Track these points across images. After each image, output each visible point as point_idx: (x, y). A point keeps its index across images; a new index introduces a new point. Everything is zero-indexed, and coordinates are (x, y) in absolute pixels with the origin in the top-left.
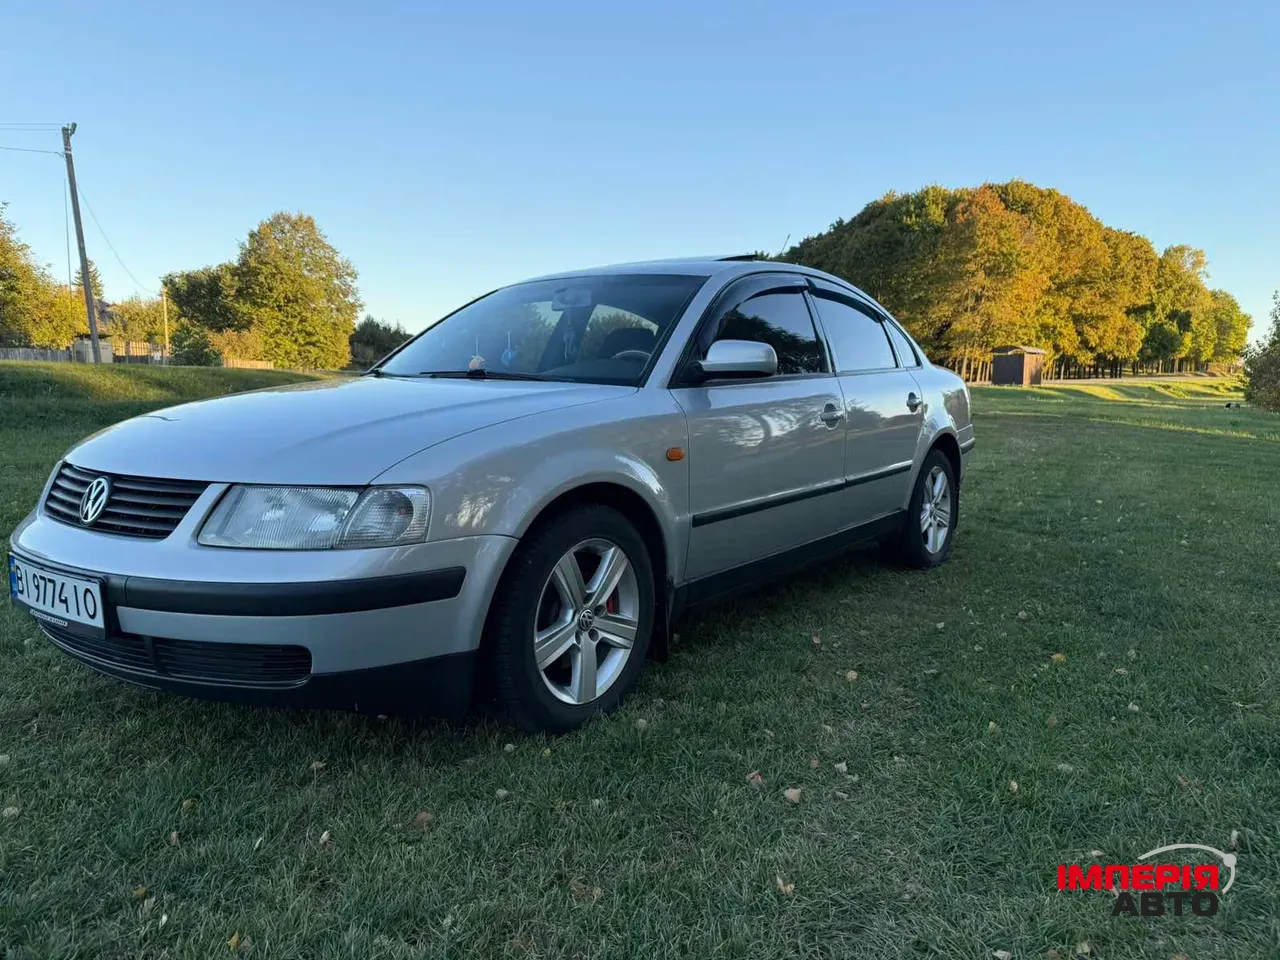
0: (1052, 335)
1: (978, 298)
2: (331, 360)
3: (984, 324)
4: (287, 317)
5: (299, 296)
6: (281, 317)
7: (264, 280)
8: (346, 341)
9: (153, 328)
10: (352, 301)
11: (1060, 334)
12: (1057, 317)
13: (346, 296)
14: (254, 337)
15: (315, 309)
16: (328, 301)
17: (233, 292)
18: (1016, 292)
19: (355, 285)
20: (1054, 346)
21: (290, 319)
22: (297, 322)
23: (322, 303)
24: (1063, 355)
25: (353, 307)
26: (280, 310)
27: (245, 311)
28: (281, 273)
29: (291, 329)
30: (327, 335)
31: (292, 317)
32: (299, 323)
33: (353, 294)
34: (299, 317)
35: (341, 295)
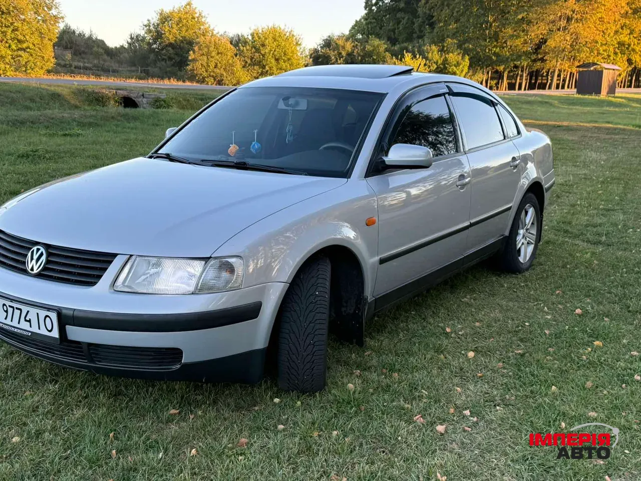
0: (627, 52)
1: (569, 19)
2: (38, 63)
3: (573, 42)
8: (51, 48)
10: (55, 13)
11: (633, 50)
12: (631, 36)
13: (50, 9)
15: (24, 20)
16: (36, 13)
18: (599, 15)
20: (627, 60)
21: (5, 29)
22: (9, 31)
23: (30, 15)
24: (635, 68)
25: (56, 18)
29: (5, 36)
30: (35, 43)
31: (5, 26)
32: (12, 31)
33: (57, 8)
34: (12, 27)
35: (46, 9)
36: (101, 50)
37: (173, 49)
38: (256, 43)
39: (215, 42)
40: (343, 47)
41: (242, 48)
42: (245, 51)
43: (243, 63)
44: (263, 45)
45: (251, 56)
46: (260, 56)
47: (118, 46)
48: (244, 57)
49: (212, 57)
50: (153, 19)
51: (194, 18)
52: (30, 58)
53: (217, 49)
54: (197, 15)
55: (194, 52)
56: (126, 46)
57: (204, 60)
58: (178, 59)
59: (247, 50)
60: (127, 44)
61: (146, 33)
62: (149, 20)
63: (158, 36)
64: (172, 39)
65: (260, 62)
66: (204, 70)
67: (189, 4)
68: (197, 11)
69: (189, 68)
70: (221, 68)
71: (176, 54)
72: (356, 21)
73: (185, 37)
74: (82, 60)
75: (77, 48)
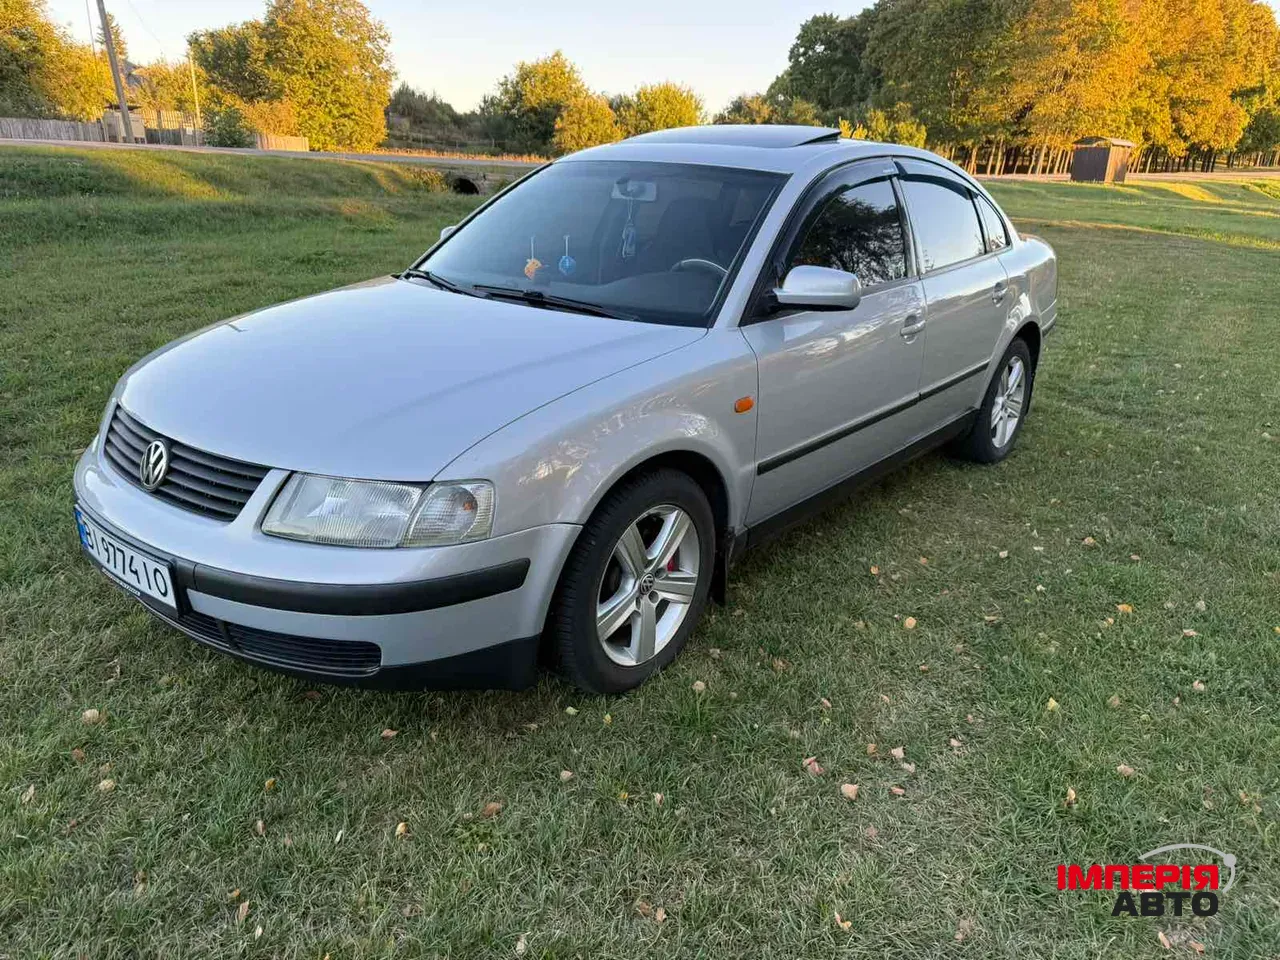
0: (1143, 122)
1: (1067, 76)
2: (366, 134)
3: (1070, 108)
4: (320, 85)
5: (331, 61)
6: (314, 86)
7: (293, 44)
8: (381, 115)
9: (182, 94)
10: (386, 68)
11: (1153, 119)
12: (1152, 100)
13: (380, 62)
14: (286, 109)
15: (348, 77)
16: (362, 67)
17: (262, 56)
18: (1110, 70)
19: (388, 50)
20: (1143, 134)
21: (323, 89)
22: (330, 92)
23: (355, 70)
24: (1153, 145)
25: (388, 75)
26: (312, 78)
27: (276, 78)
28: (311, 35)
29: (324, 99)
30: (362, 107)
31: (325, 86)
32: (332, 92)
33: (387, 60)
34: (332, 86)
35: (374, 61)
36: (447, 118)
37: (536, 114)
38: (642, 106)
39: (589, 106)
40: (758, 112)
41: (624, 113)
42: (628, 118)
43: (625, 134)
44: (652, 109)
47: (468, 112)
48: (627, 125)
49: (585, 125)
50: (511, 75)
51: (564, 74)
52: (356, 127)
53: (591, 114)
54: (568, 69)
55: (562, 119)
56: (478, 111)
57: (574, 130)
58: (542, 128)
59: (631, 116)
61: (502, 94)
62: (506, 77)
63: (518, 96)
64: (535, 101)
66: (573, 142)
67: (557, 54)
68: (567, 63)
69: (555, 140)
71: (541, 122)
72: (778, 78)
73: (552, 99)
74: (422, 130)
75: (417, 115)
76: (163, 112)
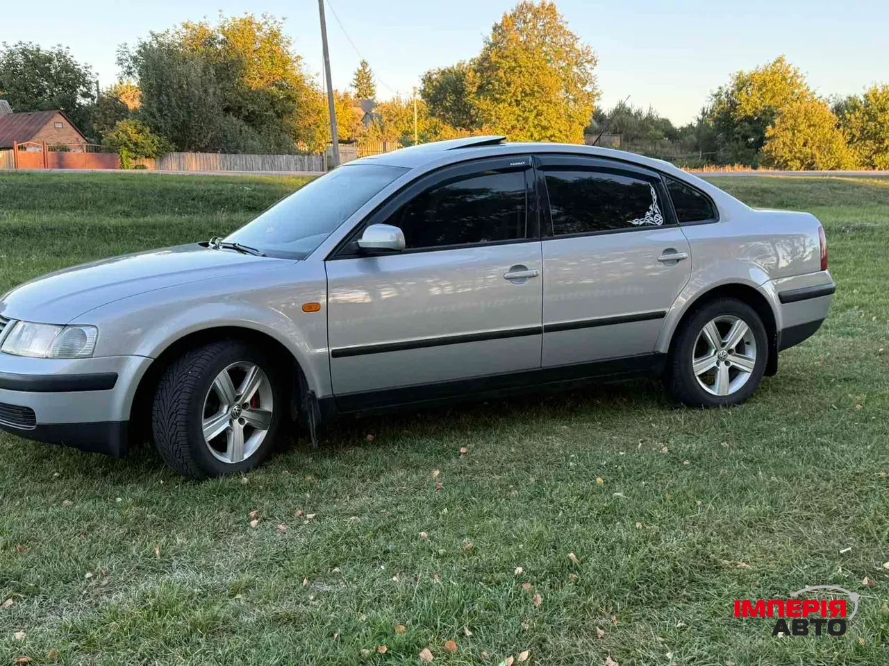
4: (524, 112)
5: (536, 88)
6: (518, 112)
7: (503, 75)
8: (581, 134)
10: (590, 90)
13: (584, 85)
15: (551, 101)
16: (566, 91)
17: (475, 90)
19: (593, 73)
21: (527, 114)
22: (532, 117)
23: (559, 94)
25: (593, 96)
26: (518, 105)
27: (485, 107)
28: (520, 66)
29: (527, 124)
30: (561, 129)
31: (529, 111)
32: (535, 117)
33: (591, 83)
34: (535, 112)
35: (579, 85)
36: (660, 133)
37: (750, 123)
38: (870, 107)
41: (848, 116)
42: (853, 120)
43: (848, 138)
44: (882, 110)
45: (862, 127)
46: (875, 125)
47: (685, 126)
48: (851, 129)
49: (799, 131)
50: (725, 85)
51: (786, 80)
53: (808, 119)
54: (791, 75)
55: (774, 126)
56: (695, 124)
57: (787, 136)
59: (856, 118)
60: (697, 122)
61: (715, 105)
62: (720, 88)
63: (733, 106)
64: (750, 110)
65: (876, 134)
66: (786, 150)
67: (779, 60)
68: (791, 69)
69: (765, 148)
70: (813, 146)
73: (769, 107)
74: (633, 147)
75: (629, 132)
76: (388, 144)
